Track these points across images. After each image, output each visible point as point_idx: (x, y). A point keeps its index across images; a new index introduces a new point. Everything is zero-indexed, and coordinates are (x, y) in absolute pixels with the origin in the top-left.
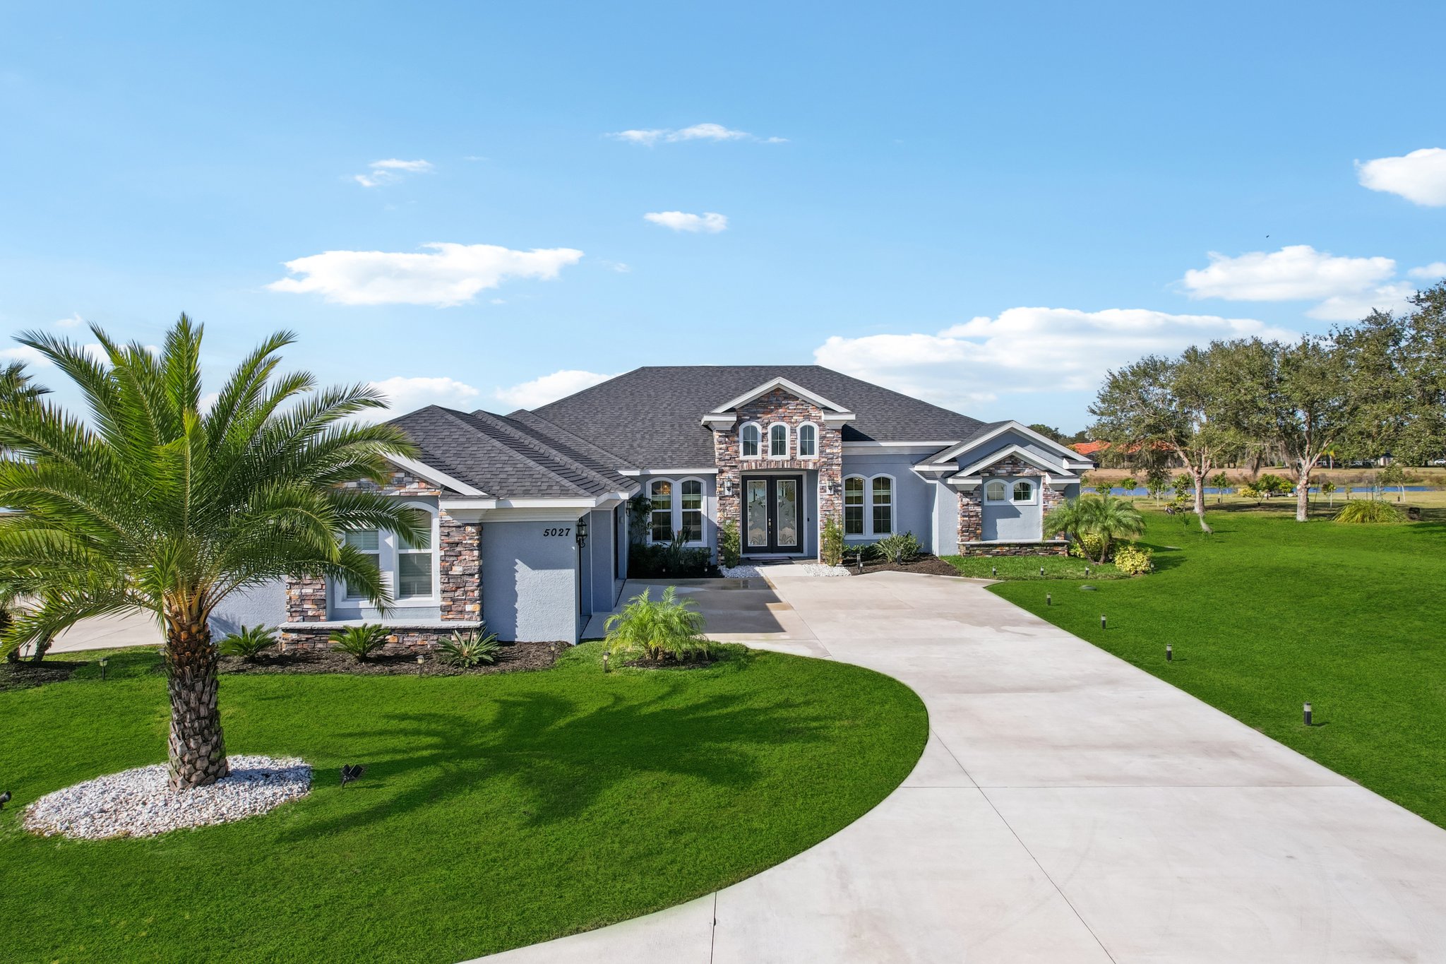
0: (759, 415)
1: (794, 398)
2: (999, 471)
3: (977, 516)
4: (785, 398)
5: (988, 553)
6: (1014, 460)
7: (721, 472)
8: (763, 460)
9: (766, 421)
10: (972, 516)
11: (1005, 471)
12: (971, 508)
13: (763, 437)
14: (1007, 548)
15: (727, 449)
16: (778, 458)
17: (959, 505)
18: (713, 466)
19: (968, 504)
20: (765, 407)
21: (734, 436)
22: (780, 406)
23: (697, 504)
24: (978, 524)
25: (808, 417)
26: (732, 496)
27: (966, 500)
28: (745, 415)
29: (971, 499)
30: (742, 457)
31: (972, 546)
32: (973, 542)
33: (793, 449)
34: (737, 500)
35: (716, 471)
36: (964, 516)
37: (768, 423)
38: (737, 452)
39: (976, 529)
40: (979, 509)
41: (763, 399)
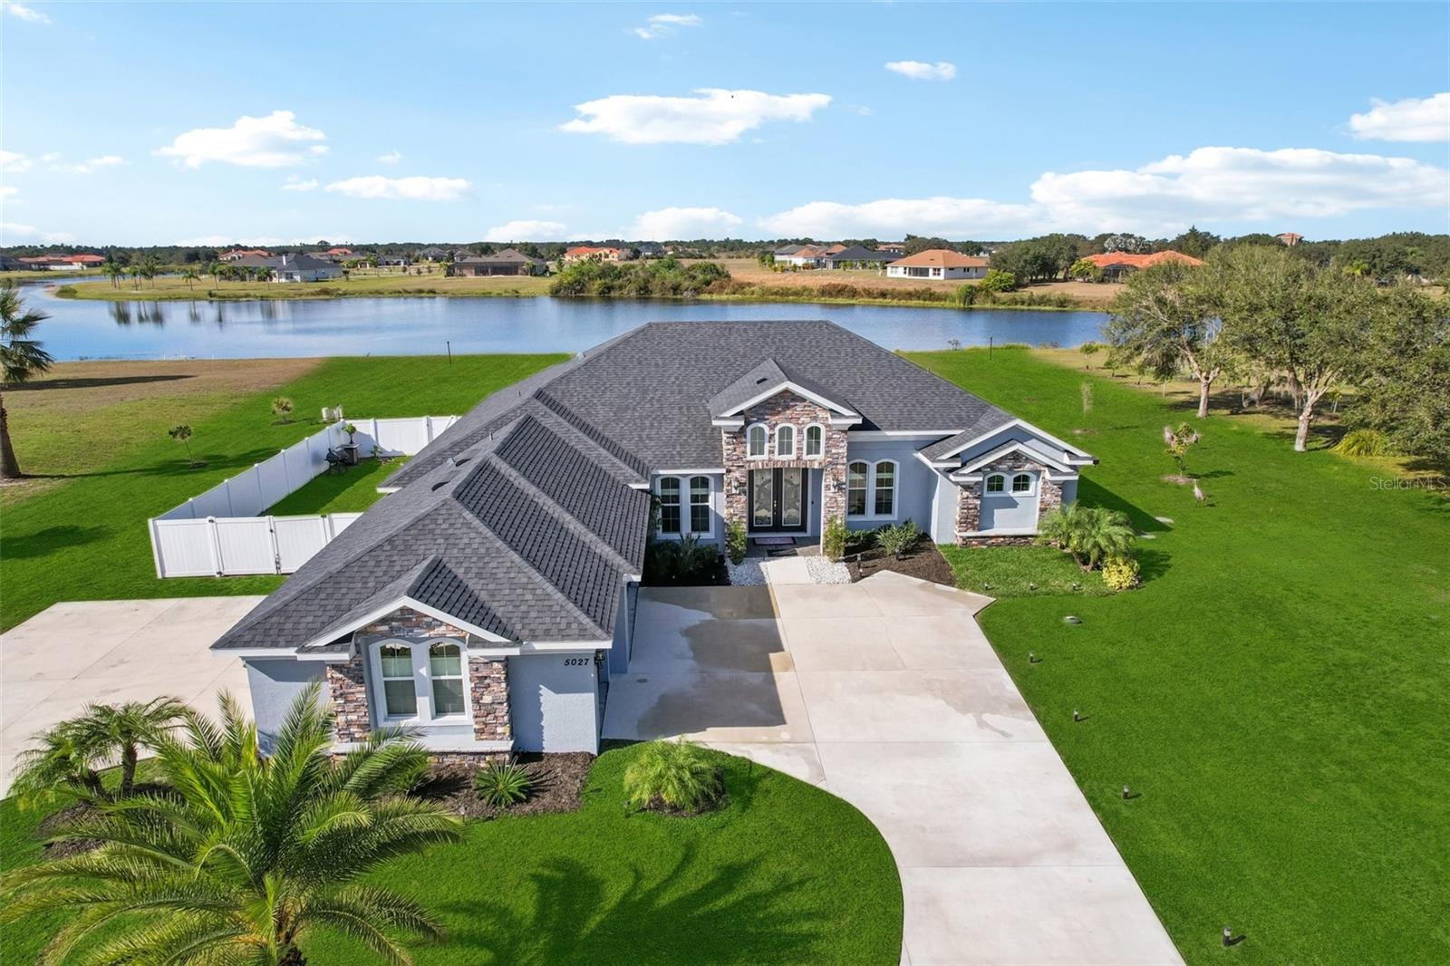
0: (766, 417)
1: (803, 400)
2: (1000, 466)
3: (976, 508)
4: (793, 400)
5: (983, 543)
6: (1016, 456)
7: (729, 471)
8: (770, 460)
9: (774, 422)
10: (971, 509)
11: (1005, 466)
12: (970, 501)
13: (770, 438)
14: (1002, 539)
15: (735, 450)
16: (785, 457)
17: (959, 497)
18: (720, 465)
19: (967, 498)
20: (773, 409)
21: (741, 437)
22: (788, 407)
23: (705, 498)
24: (976, 516)
25: (815, 419)
26: (740, 494)
27: (966, 494)
28: (752, 417)
29: (971, 492)
30: (749, 457)
31: (969, 537)
32: (971, 533)
33: (800, 449)
34: (744, 498)
35: (724, 471)
36: (963, 509)
37: (776, 424)
38: (744, 452)
39: (974, 520)
40: (978, 502)
41: (771, 401)
